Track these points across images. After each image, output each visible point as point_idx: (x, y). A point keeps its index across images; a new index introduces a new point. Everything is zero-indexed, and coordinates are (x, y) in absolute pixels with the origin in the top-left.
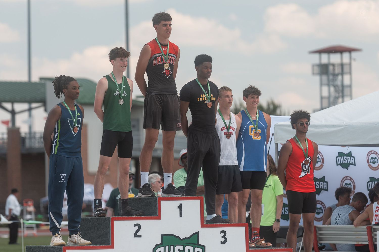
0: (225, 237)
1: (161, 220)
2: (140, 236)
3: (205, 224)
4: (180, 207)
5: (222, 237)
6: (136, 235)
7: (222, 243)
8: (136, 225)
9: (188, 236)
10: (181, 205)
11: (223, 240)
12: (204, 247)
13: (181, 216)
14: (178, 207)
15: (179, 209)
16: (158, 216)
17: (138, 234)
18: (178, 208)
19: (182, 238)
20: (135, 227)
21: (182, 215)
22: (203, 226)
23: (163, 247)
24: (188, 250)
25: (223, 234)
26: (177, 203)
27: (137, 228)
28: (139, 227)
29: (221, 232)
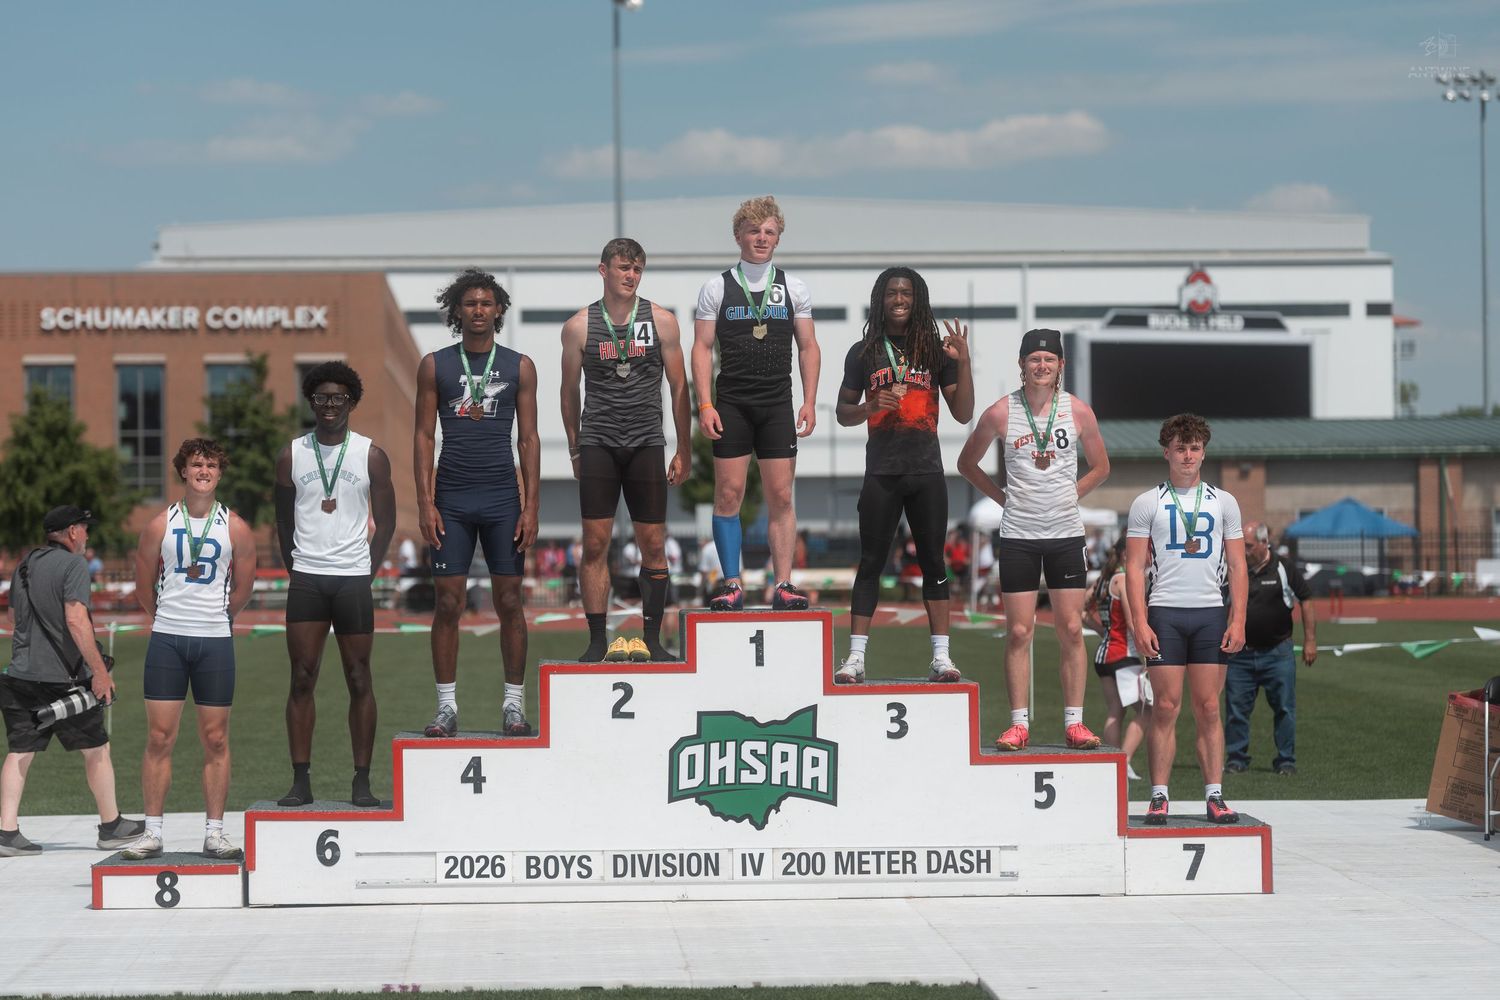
0: (903, 719)
1: (695, 671)
2: (631, 715)
3: (836, 684)
4: (758, 639)
5: (893, 720)
6: (617, 712)
7: (891, 735)
8: (616, 686)
9: (783, 717)
10: (760, 633)
11: (895, 728)
12: (835, 745)
13: (760, 661)
14: (752, 640)
15: (754, 645)
16: (687, 663)
17: (624, 709)
18: (751, 642)
19: (762, 721)
20: (614, 689)
21: (762, 660)
22: (829, 690)
23: (703, 745)
24: (782, 753)
25: (894, 713)
26: (750, 628)
27: (620, 693)
28: (628, 691)
29: (890, 706)
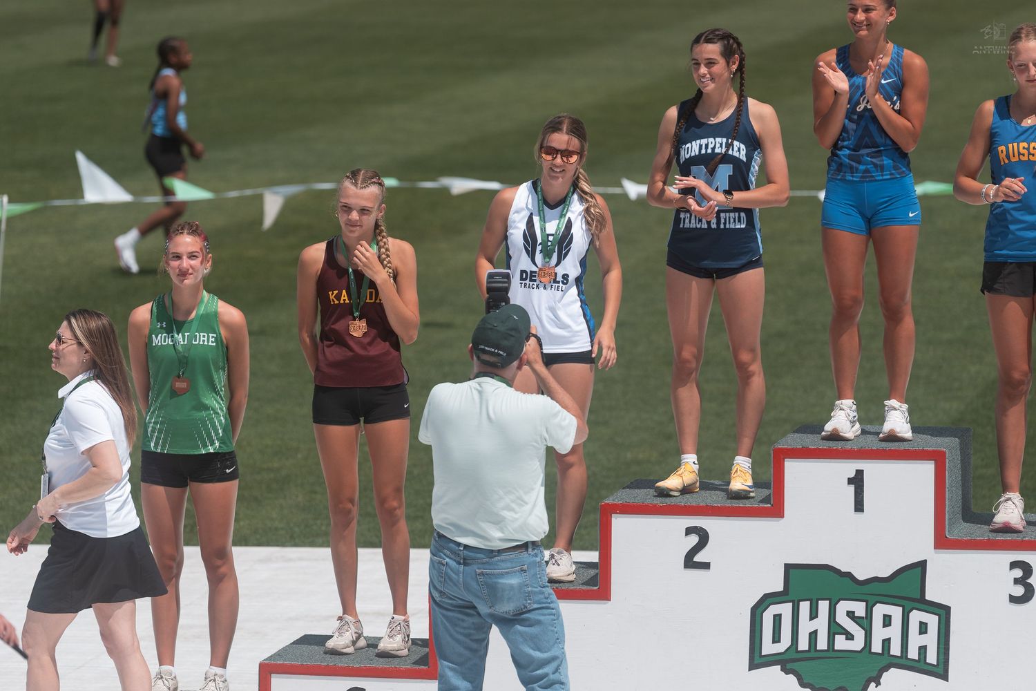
0: (1029, 581)
1: (782, 516)
2: (706, 566)
3: (947, 537)
4: (857, 481)
5: (1017, 581)
7: (1013, 599)
8: (689, 531)
9: (886, 573)
10: (860, 473)
11: (1019, 591)
13: (859, 506)
14: (850, 481)
15: (852, 488)
16: (772, 505)
17: (699, 558)
18: (849, 484)
19: (861, 576)
20: (687, 534)
21: (862, 505)
22: (942, 542)
25: (1018, 573)
26: (848, 468)
27: (694, 539)
28: (703, 538)
29: (1014, 565)
